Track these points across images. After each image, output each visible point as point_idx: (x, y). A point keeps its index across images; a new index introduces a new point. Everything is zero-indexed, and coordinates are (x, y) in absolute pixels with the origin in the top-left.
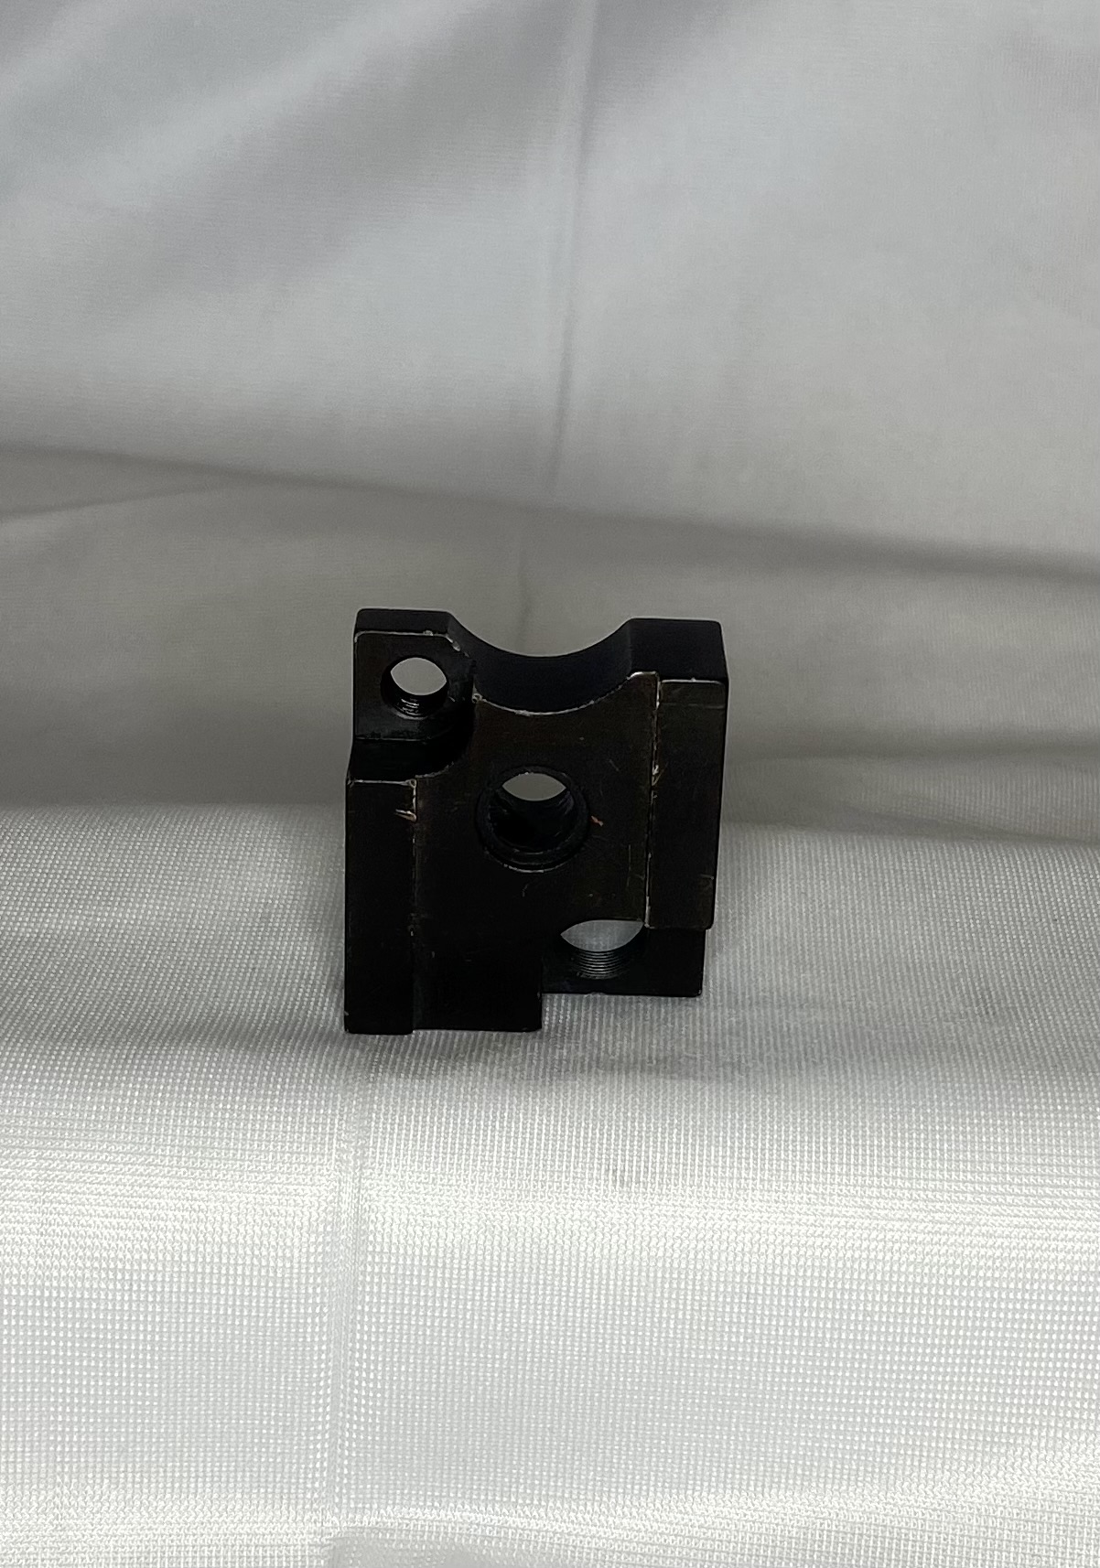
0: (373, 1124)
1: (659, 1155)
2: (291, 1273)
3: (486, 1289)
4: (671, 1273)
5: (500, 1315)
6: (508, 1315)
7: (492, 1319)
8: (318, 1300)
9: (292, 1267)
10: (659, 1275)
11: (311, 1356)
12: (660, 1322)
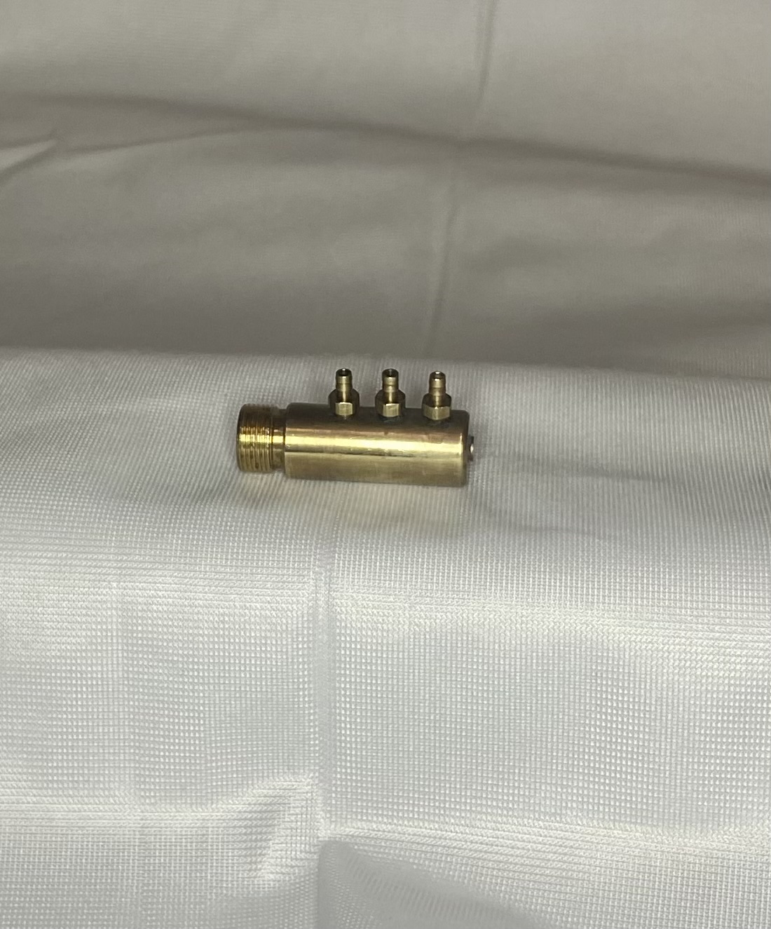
0: (336, 561)
1: (531, 579)
2: (287, 662)
3: (416, 671)
4: (543, 659)
5: (427, 688)
6: (432, 689)
7: (422, 691)
8: (306, 680)
9: (287, 658)
10: (534, 661)
11: (304, 717)
12: (537, 693)
